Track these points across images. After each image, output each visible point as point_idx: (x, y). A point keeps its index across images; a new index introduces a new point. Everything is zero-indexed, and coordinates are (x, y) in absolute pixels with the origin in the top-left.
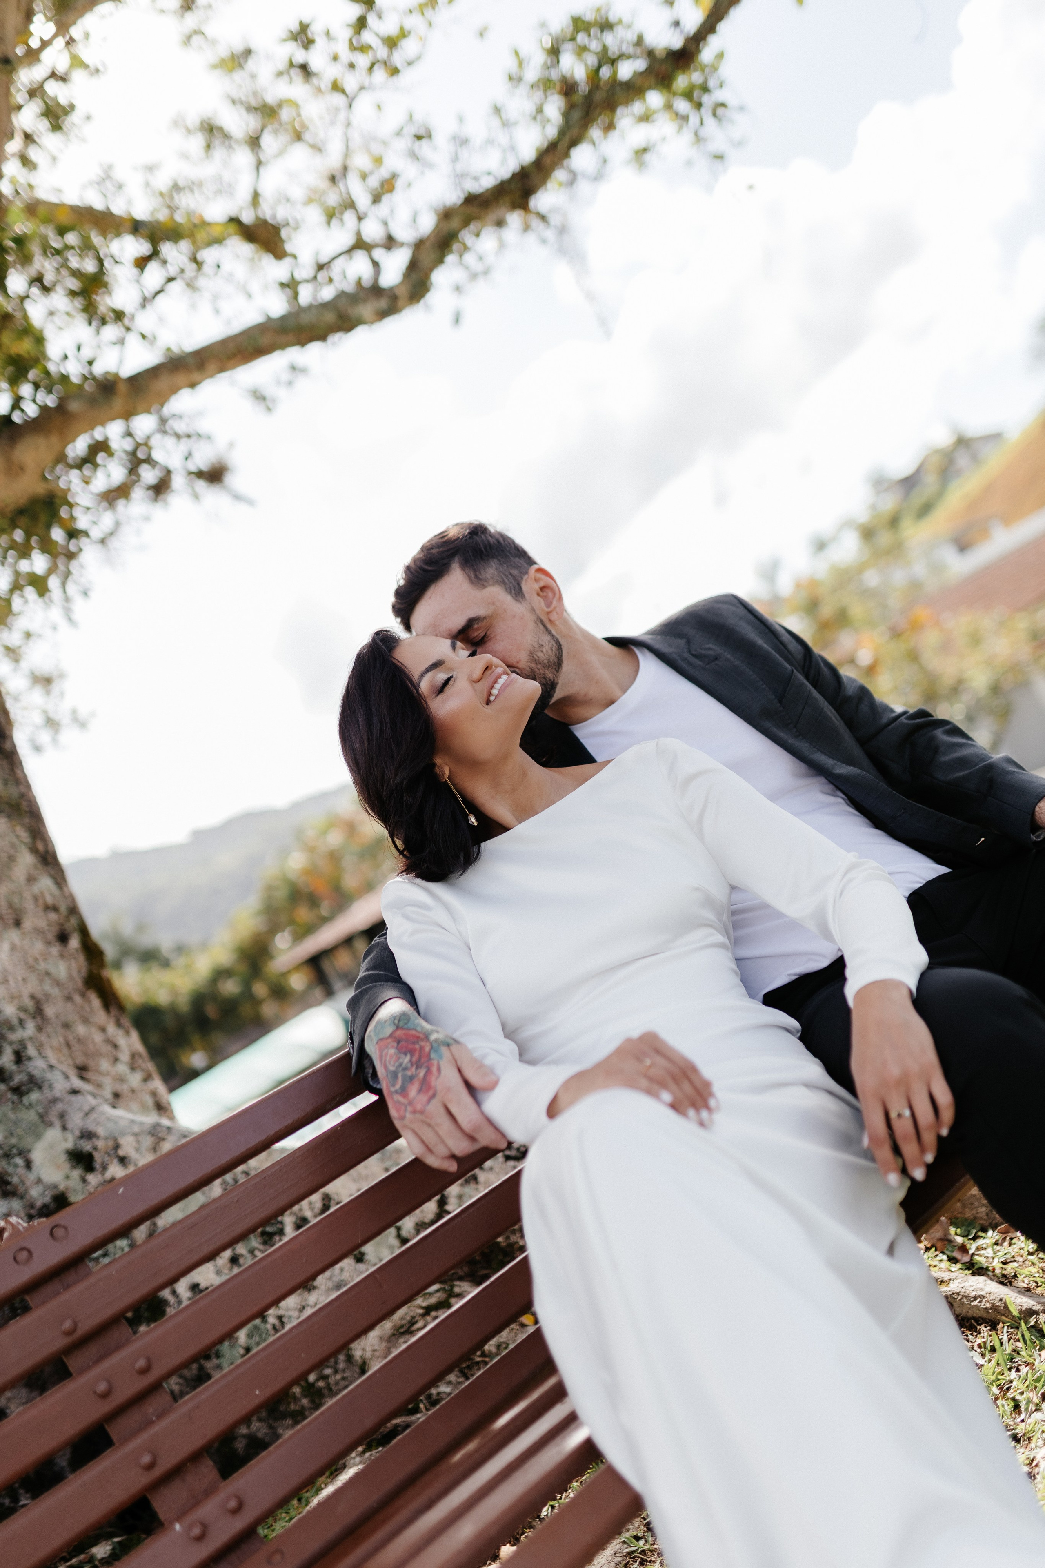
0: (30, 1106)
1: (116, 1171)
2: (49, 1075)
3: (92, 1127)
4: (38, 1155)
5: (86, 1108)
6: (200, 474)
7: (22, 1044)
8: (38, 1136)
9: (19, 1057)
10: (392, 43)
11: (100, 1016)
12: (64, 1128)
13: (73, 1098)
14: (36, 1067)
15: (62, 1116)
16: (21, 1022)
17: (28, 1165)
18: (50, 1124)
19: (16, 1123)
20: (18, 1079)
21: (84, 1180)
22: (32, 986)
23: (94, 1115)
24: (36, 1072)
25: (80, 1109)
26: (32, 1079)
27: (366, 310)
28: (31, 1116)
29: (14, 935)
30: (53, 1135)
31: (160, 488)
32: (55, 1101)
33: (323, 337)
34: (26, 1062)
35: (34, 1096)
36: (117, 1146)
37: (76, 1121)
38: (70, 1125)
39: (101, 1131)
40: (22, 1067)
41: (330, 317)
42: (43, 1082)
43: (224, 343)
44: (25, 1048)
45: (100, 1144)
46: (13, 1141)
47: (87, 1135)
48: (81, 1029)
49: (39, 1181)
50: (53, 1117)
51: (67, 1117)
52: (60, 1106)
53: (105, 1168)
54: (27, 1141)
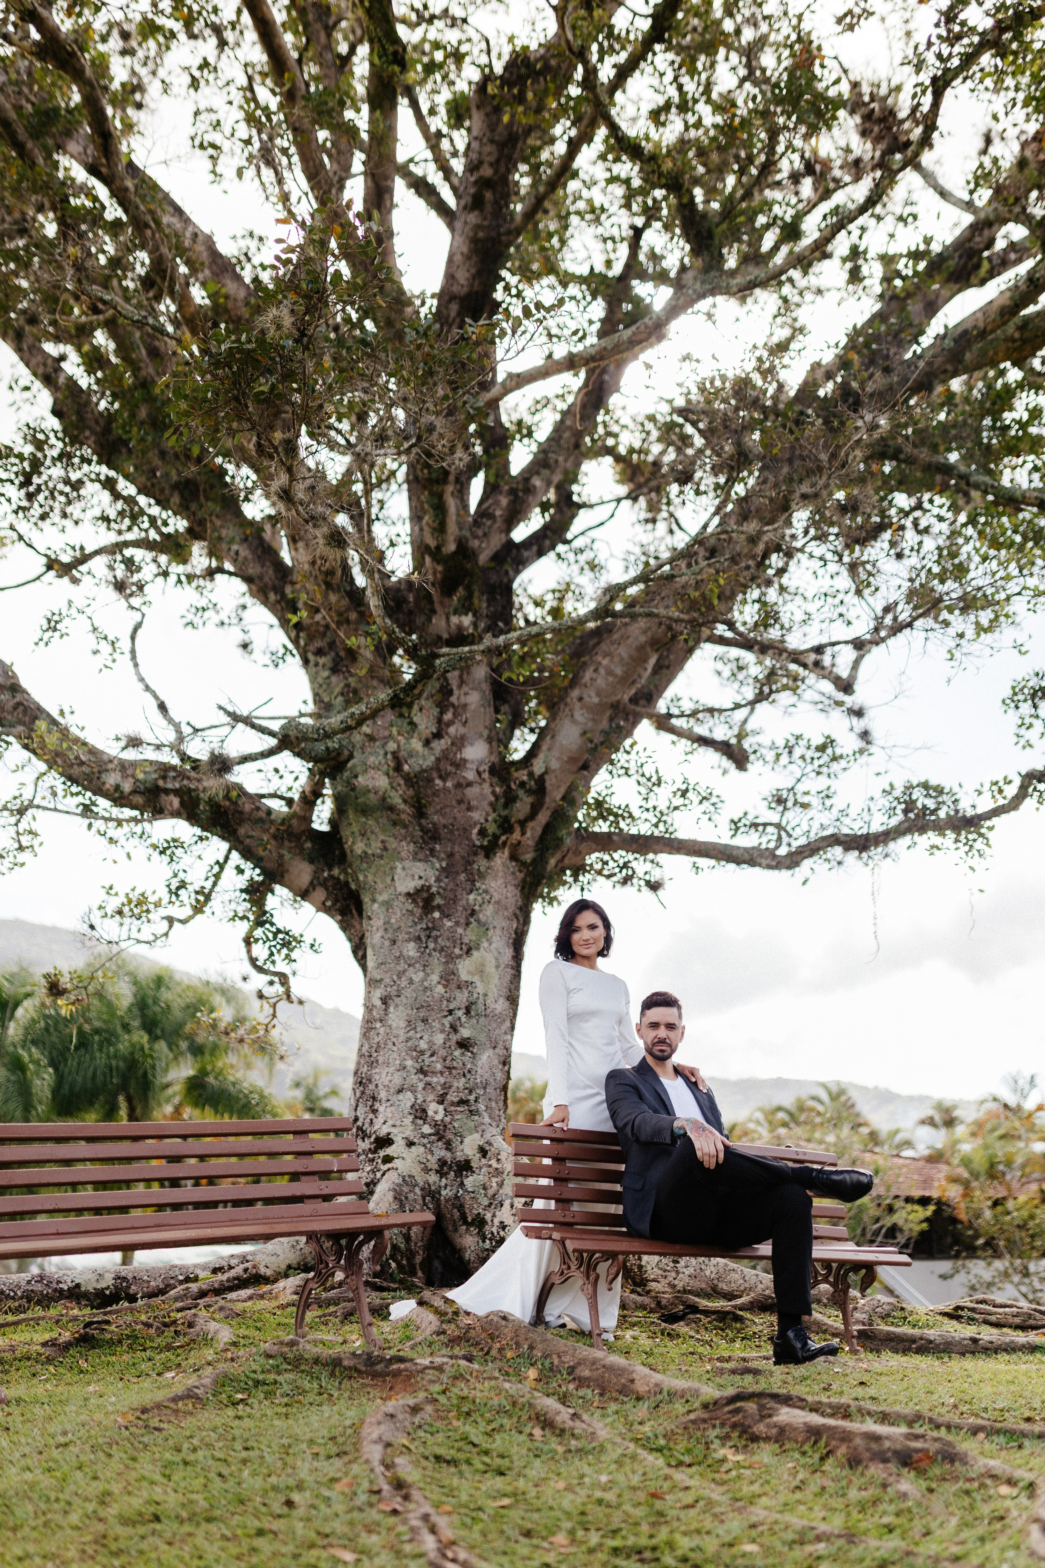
0: (473, 1121)
1: (493, 1163)
2: (485, 1114)
3: (492, 1141)
4: (466, 1141)
5: (493, 1134)
6: (648, 883)
8: (471, 1134)
9: (476, 1100)
10: (835, 759)
11: (501, 1104)
12: (482, 1136)
13: (490, 1126)
14: (481, 1108)
15: (483, 1131)
17: (463, 1142)
18: (477, 1132)
19: (465, 1124)
20: (473, 1108)
21: (479, 1160)
22: (486, 1076)
23: (494, 1137)
25: (491, 1133)
26: (478, 1111)
27: (764, 862)
28: (472, 1124)
29: (491, 1051)
30: (477, 1136)
31: (626, 880)
32: (483, 1124)
33: (738, 863)
35: (476, 1118)
36: (499, 1154)
37: (487, 1136)
38: (484, 1136)
39: (495, 1144)
40: (477, 1104)
41: (747, 857)
42: (481, 1115)
43: (695, 842)
44: (479, 1098)
45: (493, 1149)
46: (461, 1130)
47: (490, 1144)
48: (493, 1104)
49: (463, 1151)
50: (480, 1130)
51: (484, 1133)
52: (483, 1127)
54: (465, 1133)
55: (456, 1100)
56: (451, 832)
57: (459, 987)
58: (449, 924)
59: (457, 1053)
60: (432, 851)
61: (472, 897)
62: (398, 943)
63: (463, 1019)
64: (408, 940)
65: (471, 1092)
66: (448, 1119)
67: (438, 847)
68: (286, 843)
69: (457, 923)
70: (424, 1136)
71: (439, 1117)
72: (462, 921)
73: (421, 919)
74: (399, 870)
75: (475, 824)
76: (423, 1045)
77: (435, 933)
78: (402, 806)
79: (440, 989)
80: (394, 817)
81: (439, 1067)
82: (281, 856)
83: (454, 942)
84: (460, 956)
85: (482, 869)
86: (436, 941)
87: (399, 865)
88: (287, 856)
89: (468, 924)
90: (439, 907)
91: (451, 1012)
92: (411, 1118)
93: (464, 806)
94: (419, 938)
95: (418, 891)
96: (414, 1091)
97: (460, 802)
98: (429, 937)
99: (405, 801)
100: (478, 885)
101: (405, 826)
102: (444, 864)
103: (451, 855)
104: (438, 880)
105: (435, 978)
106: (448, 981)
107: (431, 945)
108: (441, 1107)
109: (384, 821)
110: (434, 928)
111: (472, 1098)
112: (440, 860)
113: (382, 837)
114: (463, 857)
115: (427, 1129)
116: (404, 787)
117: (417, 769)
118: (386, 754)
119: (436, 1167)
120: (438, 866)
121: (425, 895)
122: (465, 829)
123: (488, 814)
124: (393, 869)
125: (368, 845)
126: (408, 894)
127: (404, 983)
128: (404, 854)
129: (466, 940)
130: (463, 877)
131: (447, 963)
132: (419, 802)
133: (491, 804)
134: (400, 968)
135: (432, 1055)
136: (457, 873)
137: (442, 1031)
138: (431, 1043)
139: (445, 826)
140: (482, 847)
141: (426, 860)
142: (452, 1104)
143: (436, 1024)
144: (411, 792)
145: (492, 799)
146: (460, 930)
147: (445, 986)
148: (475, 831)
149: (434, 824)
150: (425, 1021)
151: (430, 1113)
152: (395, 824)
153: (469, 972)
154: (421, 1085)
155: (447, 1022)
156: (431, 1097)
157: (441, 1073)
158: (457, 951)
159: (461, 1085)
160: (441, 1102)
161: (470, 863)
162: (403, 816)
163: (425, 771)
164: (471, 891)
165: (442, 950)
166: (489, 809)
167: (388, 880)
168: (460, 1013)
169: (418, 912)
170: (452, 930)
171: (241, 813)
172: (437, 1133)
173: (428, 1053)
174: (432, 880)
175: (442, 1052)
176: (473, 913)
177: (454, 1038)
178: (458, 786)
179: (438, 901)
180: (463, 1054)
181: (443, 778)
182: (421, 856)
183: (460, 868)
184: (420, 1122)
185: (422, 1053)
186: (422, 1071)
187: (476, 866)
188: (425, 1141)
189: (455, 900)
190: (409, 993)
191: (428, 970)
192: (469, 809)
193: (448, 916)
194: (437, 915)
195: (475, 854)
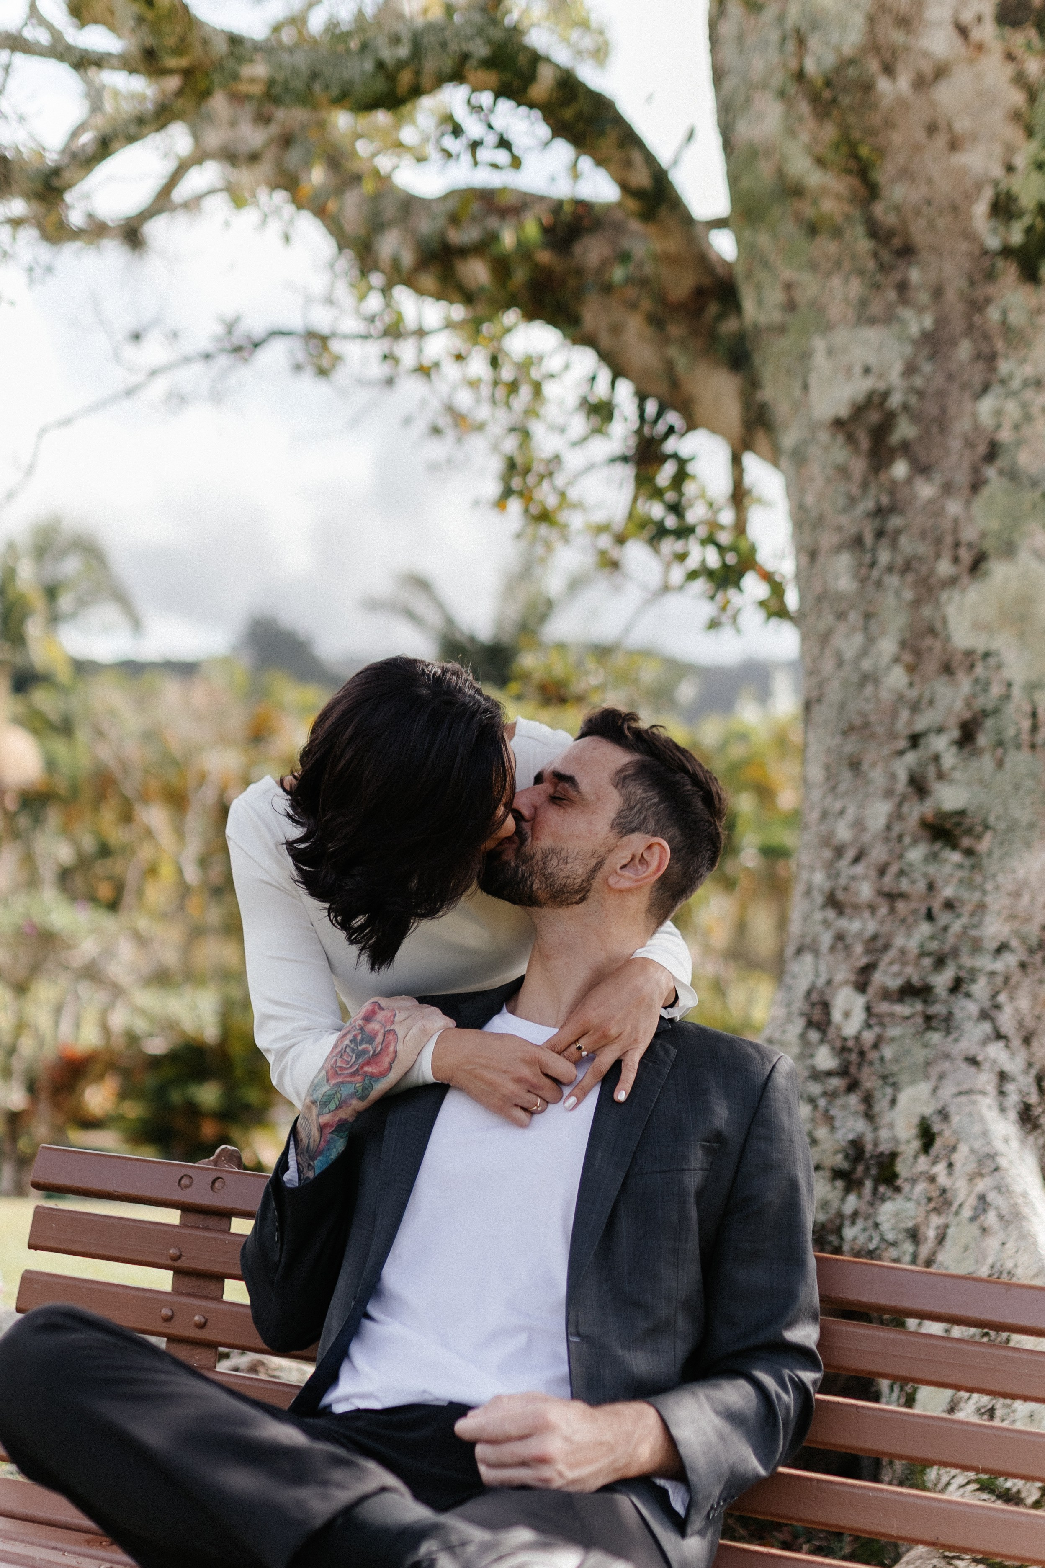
0: (926, 1046)
1: (940, 1169)
2: (968, 1026)
3: (952, 1110)
4: (904, 1098)
5: (964, 1087)
7: (973, 973)
8: (913, 1082)
9: (957, 986)
12: (935, 1090)
13: (964, 1066)
14: (963, 1008)
15: (941, 1077)
16: (1002, 948)
17: (893, 1102)
18: (927, 1077)
19: (908, 1052)
20: (937, 1009)
21: (916, 1157)
23: (963, 1099)
24: (958, 1014)
25: (959, 1084)
26: (948, 1018)
28: (920, 1055)
30: (923, 1088)
32: (947, 1056)
34: (960, 996)
35: (935, 1037)
36: (954, 1149)
37: (948, 1090)
38: (940, 1093)
39: (955, 1119)
40: (953, 999)
42: (957, 1028)
44: (973, 980)
45: (947, 1133)
46: (895, 1068)
47: (944, 1114)
49: (891, 1126)
50: (934, 1071)
51: (945, 1082)
52: (946, 1066)
53: (935, 1162)
54: (904, 1078)
55: (894, 984)
56: (931, 226)
57: (947, 669)
58: (926, 490)
59: (916, 854)
60: (902, 287)
61: (986, 406)
62: (821, 559)
63: (949, 760)
64: (839, 549)
65: (940, 962)
66: (868, 1037)
67: (915, 275)
68: (675, 330)
69: (947, 489)
70: (816, 1075)
71: (851, 1028)
72: (962, 478)
73: (865, 486)
74: (820, 360)
75: (979, 186)
76: (843, 833)
77: (895, 522)
78: (815, 178)
79: (897, 678)
80: (808, 211)
81: (866, 891)
82: (670, 366)
83: (938, 542)
84: (952, 582)
85: (1016, 318)
86: (894, 545)
87: (819, 344)
88: (681, 362)
89: (976, 486)
90: (905, 448)
91: (915, 740)
92: (799, 1024)
93: (941, 141)
94: (857, 542)
95: (859, 410)
96: (816, 953)
97: (932, 129)
98: (880, 534)
99: (821, 162)
100: (1004, 367)
101: (837, 233)
102: (928, 322)
103: (938, 293)
104: (910, 370)
105: (888, 646)
106: (918, 653)
107: (884, 557)
108: (859, 1002)
109: (789, 228)
110: (893, 509)
111: (942, 981)
112: (921, 310)
113: (787, 274)
114: (961, 294)
115: (825, 1059)
116: (810, 123)
117: (830, 60)
118: (784, 39)
119: (839, 1161)
120: (914, 329)
121: (874, 417)
122: (955, 209)
123: (1010, 149)
124: (805, 356)
125: (760, 302)
126: (838, 424)
127: (828, 666)
128: (835, 311)
129: (969, 534)
130: (964, 350)
131: (916, 603)
132: (854, 155)
133: (1016, 116)
134: (822, 627)
135: (857, 860)
136: (953, 342)
137: (889, 793)
138: (859, 825)
139: (917, 212)
140: (1007, 251)
141: (888, 319)
142: (886, 995)
143: (877, 776)
144: (829, 132)
145: (1018, 98)
146: (954, 507)
147: (911, 669)
148: (981, 208)
149: (897, 209)
150: (855, 765)
151: (837, 1016)
152: (813, 229)
153: (977, 626)
154: (826, 940)
155: (902, 768)
156: (843, 974)
157: (872, 908)
158: (945, 568)
159: (913, 945)
160: (861, 987)
161: (977, 306)
162: (829, 206)
163: (852, 62)
164: (985, 388)
165: (907, 568)
166: (1013, 133)
167: (797, 391)
168: (941, 744)
169: (859, 466)
170: (935, 509)
171: (579, 272)
172: (843, 1072)
173: (850, 854)
174: (895, 376)
175: (878, 853)
176: (993, 452)
177: (916, 811)
178: (921, 83)
179: (905, 430)
180: (933, 857)
181: (888, 70)
182: (876, 308)
183: (958, 325)
184: (814, 1036)
185: (839, 851)
186: (833, 902)
187: (993, 314)
188: (815, 1089)
189: (942, 423)
190: (834, 692)
191: (874, 628)
192: (954, 145)
193: (922, 469)
194: (900, 469)
195: (990, 276)
